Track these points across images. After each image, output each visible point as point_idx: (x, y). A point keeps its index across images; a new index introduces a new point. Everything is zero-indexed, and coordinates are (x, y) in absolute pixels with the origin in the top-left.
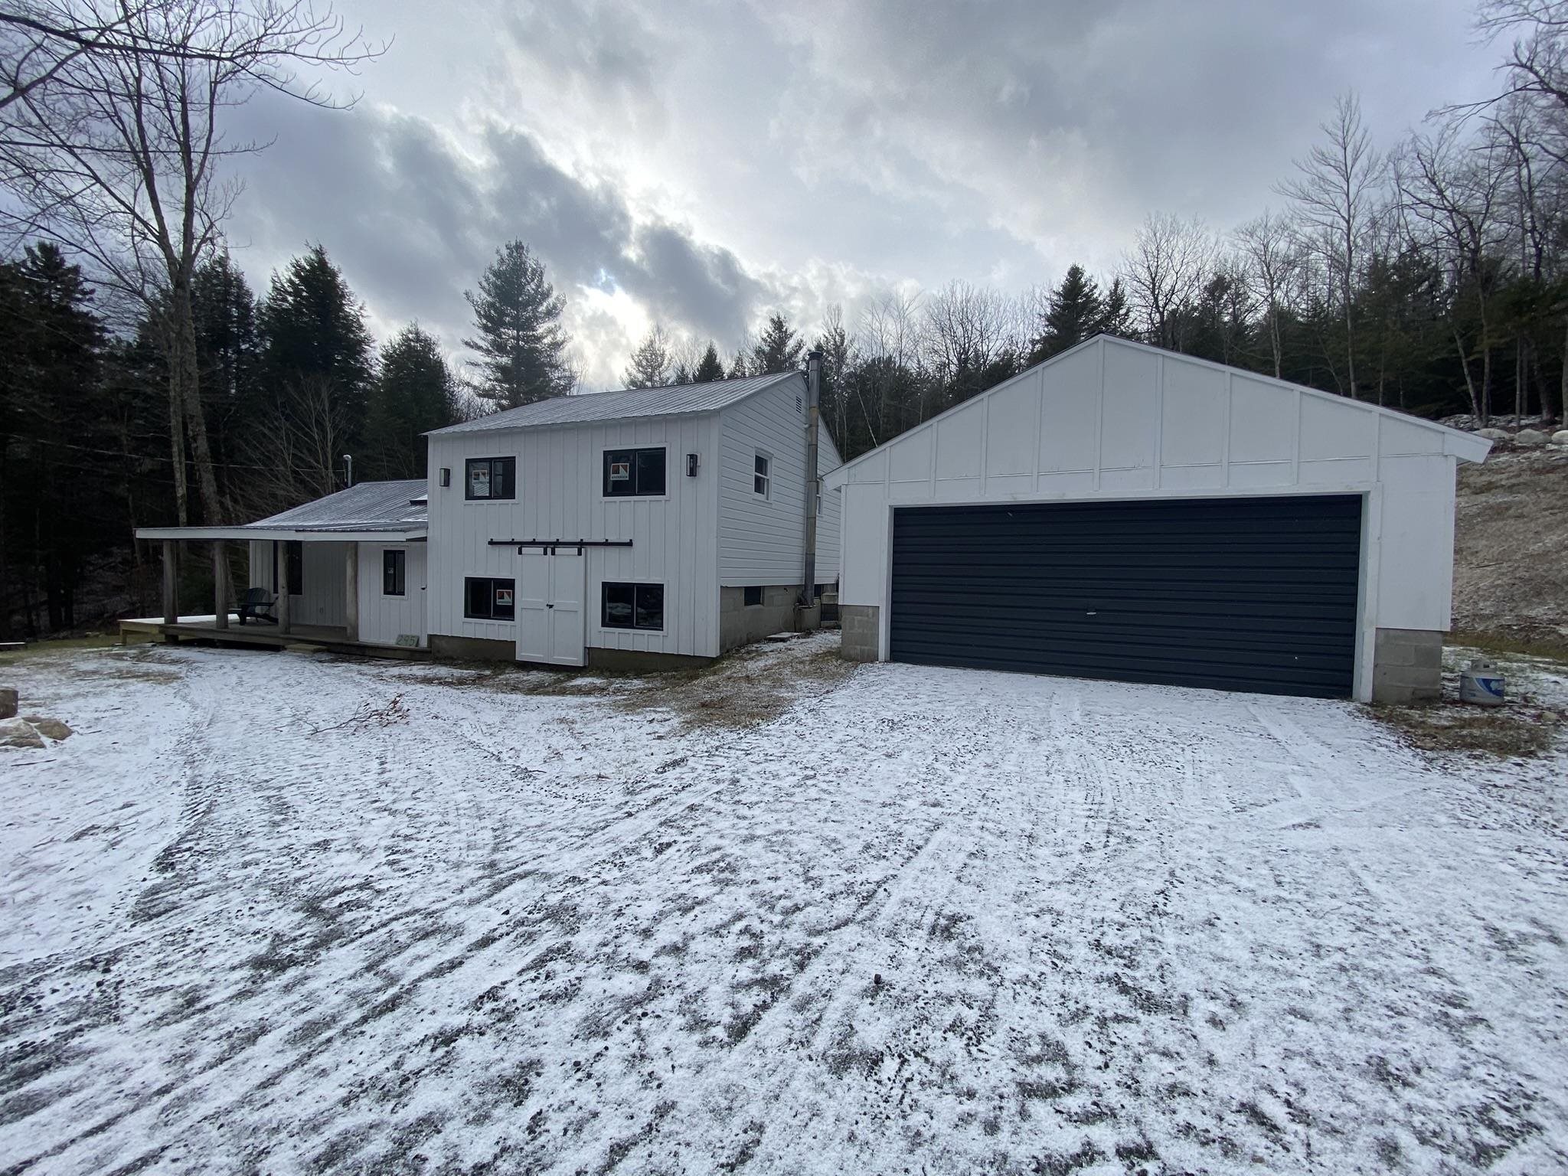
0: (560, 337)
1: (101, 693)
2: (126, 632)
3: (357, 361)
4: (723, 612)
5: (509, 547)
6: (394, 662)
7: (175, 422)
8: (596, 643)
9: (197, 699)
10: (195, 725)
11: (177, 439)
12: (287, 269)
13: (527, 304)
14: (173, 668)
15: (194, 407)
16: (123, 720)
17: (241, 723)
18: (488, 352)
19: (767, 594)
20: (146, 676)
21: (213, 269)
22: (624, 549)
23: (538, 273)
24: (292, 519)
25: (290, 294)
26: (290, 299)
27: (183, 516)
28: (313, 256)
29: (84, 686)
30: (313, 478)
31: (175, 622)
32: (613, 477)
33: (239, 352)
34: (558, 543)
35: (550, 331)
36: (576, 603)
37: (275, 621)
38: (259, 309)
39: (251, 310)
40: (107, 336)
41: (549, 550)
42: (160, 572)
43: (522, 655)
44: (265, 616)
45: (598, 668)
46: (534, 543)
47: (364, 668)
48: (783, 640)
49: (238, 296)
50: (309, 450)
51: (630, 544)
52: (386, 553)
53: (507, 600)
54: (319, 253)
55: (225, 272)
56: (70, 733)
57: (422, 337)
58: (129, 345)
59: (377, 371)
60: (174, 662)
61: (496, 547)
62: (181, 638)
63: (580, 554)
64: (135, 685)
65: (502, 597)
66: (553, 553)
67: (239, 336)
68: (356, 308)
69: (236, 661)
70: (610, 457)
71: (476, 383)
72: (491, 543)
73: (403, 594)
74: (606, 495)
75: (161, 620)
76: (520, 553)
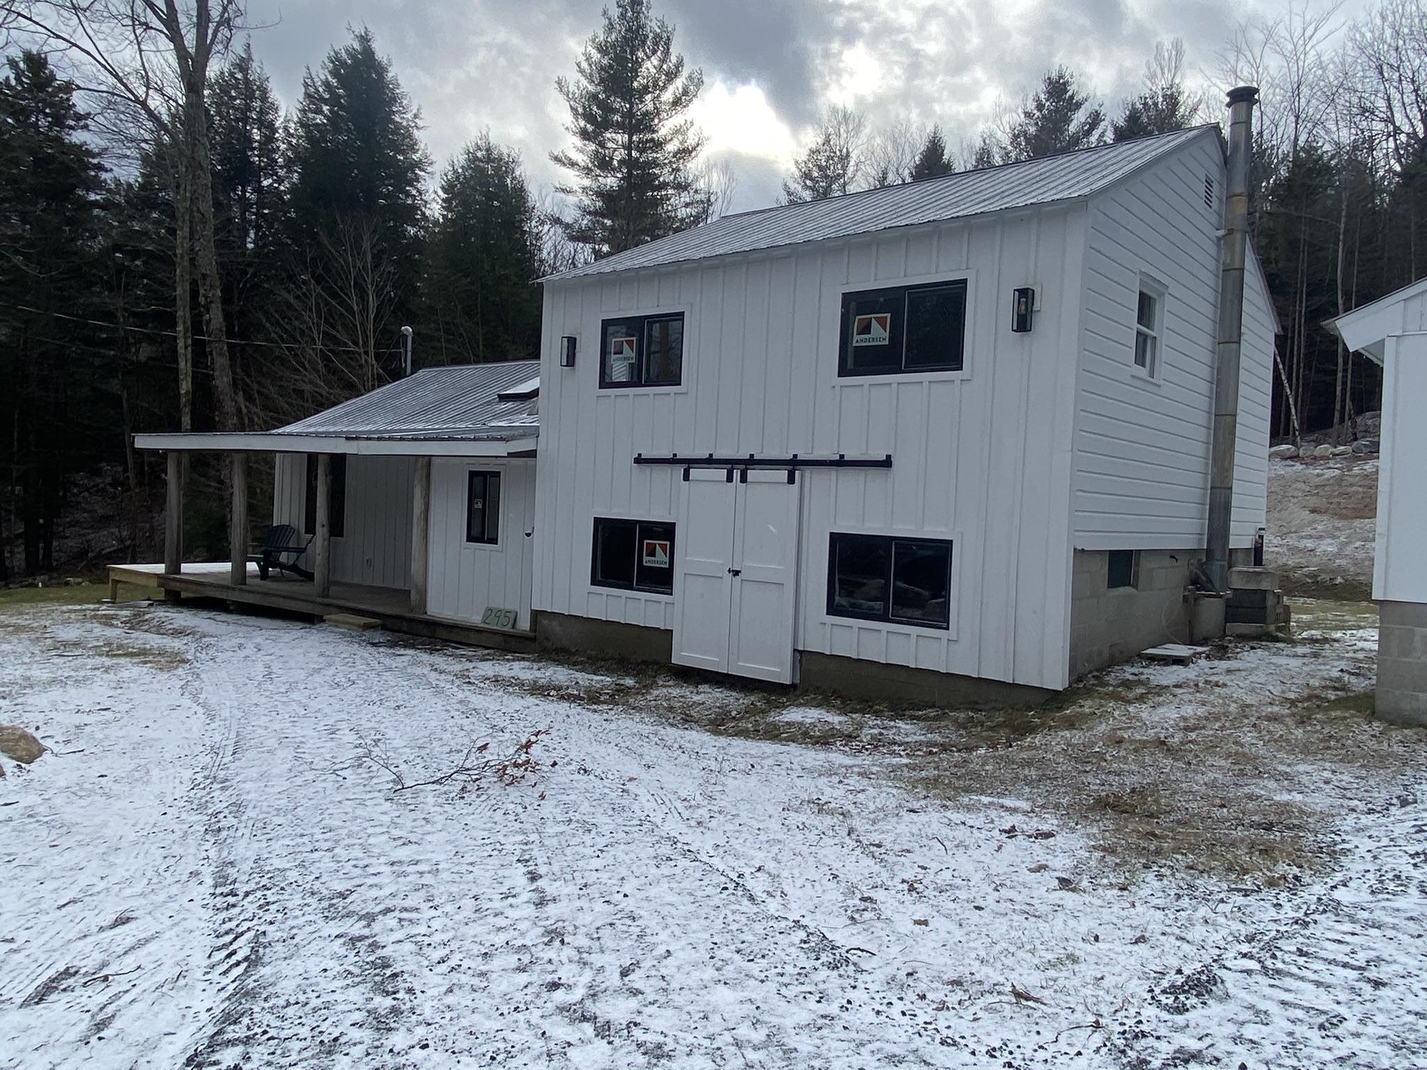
0: (691, 141)
1: (85, 679)
2: (116, 582)
3: (408, 194)
4: (1076, 599)
5: (668, 468)
6: (481, 652)
7: (182, 290)
8: (815, 643)
9: (213, 701)
10: (214, 750)
11: (183, 313)
12: (324, 67)
13: (645, 90)
14: (176, 644)
15: (208, 261)
16: (114, 731)
17: (281, 754)
18: (588, 171)
19: (1145, 565)
20: (142, 654)
21: (232, 74)
22: (873, 472)
23: (663, 42)
24: (334, 421)
25: (325, 102)
26: (325, 108)
27: (186, 420)
28: (356, 45)
29: (63, 667)
30: (348, 366)
31: (179, 572)
32: (858, 340)
33: (259, 190)
34: (752, 462)
35: (677, 131)
36: (782, 569)
37: (309, 577)
38: (286, 129)
39: (275, 131)
40: (104, 176)
41: (737, 474)
42: (159, 499)
43: (682, 655)
44: (294, 568)
45: (817, 690)
46: (710, 462)
47: (438, 660)
48: (1179, 661)
49: (262, 112)
50: (345, 326)
51: (887, 463)
52: (473, 474)
53: (660, 559)
54: (365, 39)
55: (247, 81)
56: (42, 750)
57: (495, 154)
58: (130, 185)
59: (435, 209)
60: (178, 633)
61: (647, 469)
62: (184, 595)
63: (791, 480)
64: (131, 670)
65: (652, 553)
66: (744, 479)
67: (261, 169)
68: (409, 116)
69: (259, 638)
70: (853, 305)
71: (569, 220)
72: (639, 460)
73: (494, 541)
74: (843, 372)
75: (160, 568)
76: (686, 477)
